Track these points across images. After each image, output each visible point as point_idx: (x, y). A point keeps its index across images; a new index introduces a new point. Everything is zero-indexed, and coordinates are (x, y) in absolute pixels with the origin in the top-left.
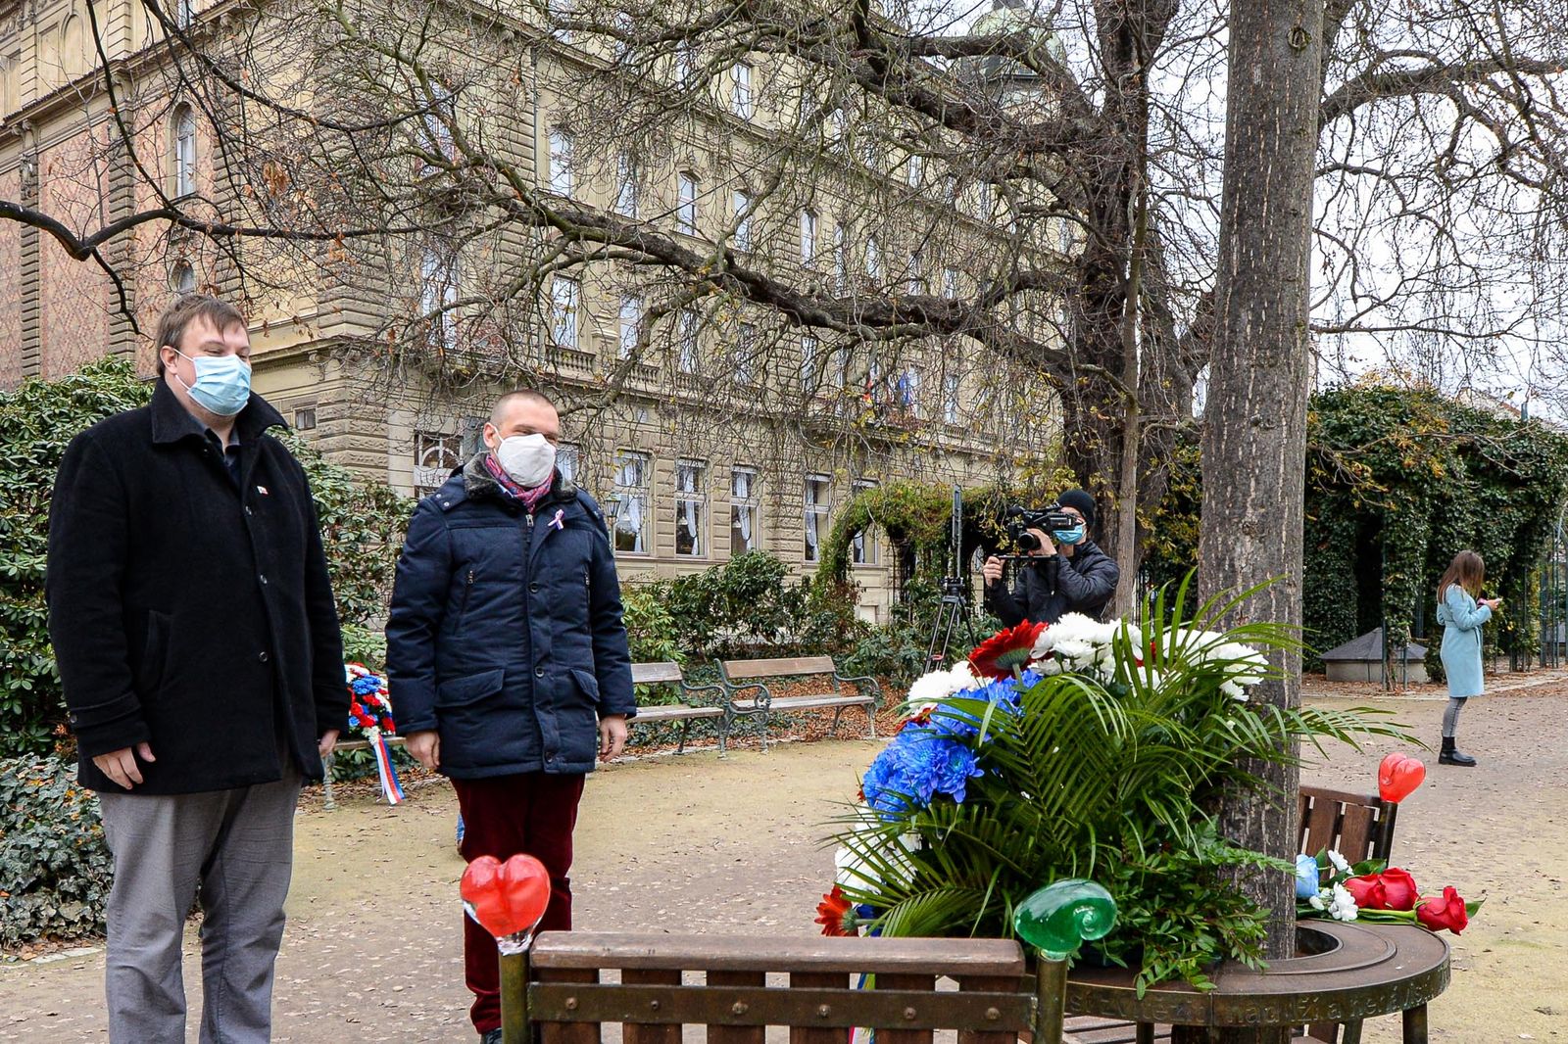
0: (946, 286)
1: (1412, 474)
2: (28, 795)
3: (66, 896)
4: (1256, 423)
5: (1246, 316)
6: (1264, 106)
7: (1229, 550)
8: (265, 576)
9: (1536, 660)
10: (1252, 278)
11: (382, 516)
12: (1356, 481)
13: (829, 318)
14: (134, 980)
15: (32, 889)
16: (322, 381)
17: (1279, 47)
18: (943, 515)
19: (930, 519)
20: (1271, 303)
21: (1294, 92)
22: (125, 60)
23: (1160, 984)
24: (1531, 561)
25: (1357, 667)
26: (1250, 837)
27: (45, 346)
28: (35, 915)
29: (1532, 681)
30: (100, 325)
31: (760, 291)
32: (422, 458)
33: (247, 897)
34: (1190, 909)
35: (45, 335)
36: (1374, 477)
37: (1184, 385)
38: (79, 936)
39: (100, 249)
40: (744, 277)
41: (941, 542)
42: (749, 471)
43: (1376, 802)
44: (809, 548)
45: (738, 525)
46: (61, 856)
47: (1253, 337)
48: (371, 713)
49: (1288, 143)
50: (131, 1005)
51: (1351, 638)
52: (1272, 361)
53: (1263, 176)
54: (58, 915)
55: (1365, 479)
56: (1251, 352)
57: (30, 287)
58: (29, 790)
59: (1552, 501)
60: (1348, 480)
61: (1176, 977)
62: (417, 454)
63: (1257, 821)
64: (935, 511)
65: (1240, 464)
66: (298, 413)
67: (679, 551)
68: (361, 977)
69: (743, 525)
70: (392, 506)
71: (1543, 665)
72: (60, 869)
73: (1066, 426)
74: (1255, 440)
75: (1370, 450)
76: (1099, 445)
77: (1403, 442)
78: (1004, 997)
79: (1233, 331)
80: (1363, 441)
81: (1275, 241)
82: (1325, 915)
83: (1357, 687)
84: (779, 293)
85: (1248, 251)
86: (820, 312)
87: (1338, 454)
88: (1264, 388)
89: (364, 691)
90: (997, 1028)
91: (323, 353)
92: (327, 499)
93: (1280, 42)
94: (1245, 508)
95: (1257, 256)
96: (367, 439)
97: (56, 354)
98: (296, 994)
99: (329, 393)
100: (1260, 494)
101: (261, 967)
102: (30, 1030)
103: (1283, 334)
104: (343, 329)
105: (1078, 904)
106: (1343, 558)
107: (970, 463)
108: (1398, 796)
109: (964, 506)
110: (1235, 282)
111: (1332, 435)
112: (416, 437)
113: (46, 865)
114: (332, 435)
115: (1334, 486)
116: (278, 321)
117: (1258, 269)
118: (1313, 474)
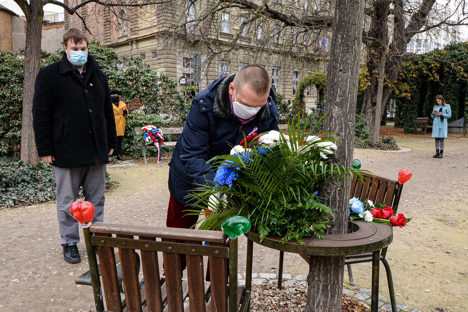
4: (341, 71)
5: (340, 36)
7: (331, 110)
8: (91, 110)
10: (342, 24)
11: (164, 83)
13: (296, 24)
14: (64, 213)
20: (347, 32)
23: (288, 241)
25: (456, 129)
26: (333, 197)
31: (275, 16)
32: (185, 65)
33: (95, 192)
34: (304, 219)
36: (463, 71)
37: (404, 43)
39: (77, 11)
40: (271, 12)
42: (277, 68)
43: (397, 183)
44: (294, 91)
47: (341, 43)
48: (156, 139)
50: (63, 220)
51: (455, 120)
52: (347, 51)
55: (461, 72)
56: (340, 48)
60: (456, 72)
61: (294, 240)
62: (184, 63)
65: (335, 84)
66: (152, 53)
68: (138, 212)
69: (275, 84)
70: (167, 81)
74: (340, 76)
75: (463, 62)
78: (220, 248)
79: (336, 41)
80: (462, 59)
81: (349, 12)
82: (363, 220)
83: (456, 135)
85: (341, 15)
86: (293, 22)
87: (453, 64)
88: (344, 59)
89: (155, 133)
90: (218, 256)
91: (159, 36)
92: (148, 79)
94: (336, 97)
95: (344, 17)
96: (171, 60)
98: (120, 216)
99: (160, 47)
100: (341, 93)
101: (99, 211)
102: (51, 222)
103: (351, 42)
104: (164, 29)
105: (239, 223)
106: (455, 96)
110: (337, 25)
111: (452, 58)
112: (184, 59)
114: (161, 59)
115: (451, 74)
116: (147, 27)
117: (344, 21)
118: (445, 70)
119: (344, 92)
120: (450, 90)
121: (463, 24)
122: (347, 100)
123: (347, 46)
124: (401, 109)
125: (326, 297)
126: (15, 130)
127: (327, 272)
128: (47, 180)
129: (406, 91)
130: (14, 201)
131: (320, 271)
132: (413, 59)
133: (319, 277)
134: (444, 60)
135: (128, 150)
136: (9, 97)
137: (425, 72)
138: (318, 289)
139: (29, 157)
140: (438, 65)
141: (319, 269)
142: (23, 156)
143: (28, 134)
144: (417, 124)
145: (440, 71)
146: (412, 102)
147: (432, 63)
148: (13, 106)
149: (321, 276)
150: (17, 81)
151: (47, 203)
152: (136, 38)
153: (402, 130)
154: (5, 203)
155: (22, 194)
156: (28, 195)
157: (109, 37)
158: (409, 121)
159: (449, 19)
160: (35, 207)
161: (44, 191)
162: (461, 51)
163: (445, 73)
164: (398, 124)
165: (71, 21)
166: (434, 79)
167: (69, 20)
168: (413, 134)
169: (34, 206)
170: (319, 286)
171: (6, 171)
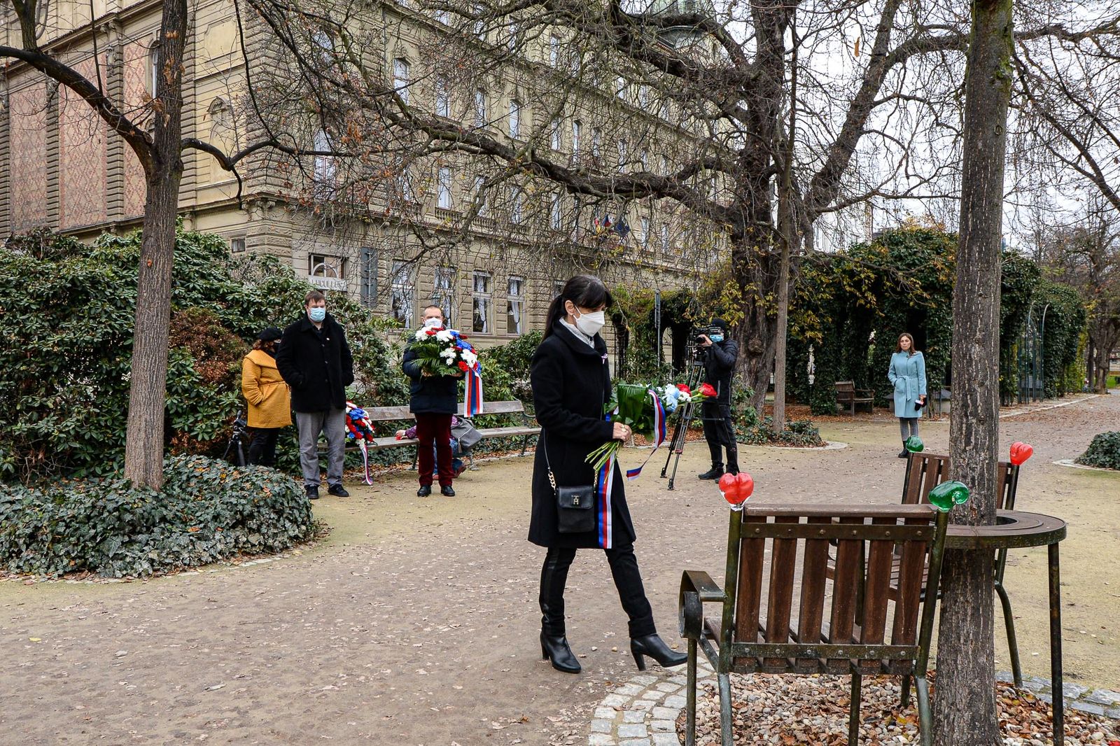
0: (660, 168)
1: (944, 285)
2: (196, 477)
3: (251, 531)
4: (981, 295)
6: (984, 159)
7: (969, 350)
9: (1015, 399)
12: (912, 290)
13: (591, 188)
15: (234, 527)
16: (249, 221)
17: (990, 134)
18: (649, 306)
19: (640, 311)
21: (997, 152)
22: (119, 13)
24: (1013, 338)
27: (63, 196)
28: (236, 541)
29: (1015, 412)
30: (100, 183)
32: (313, 271)
35: (63, 189)
36: (921, 287)
38: (258, 553)
40: (541, 163)
41: (646, 325)
42: (519, 279)
43: (1009, 465)
45: (511, 313)
46: (248, 508)
48: (360, 430)
49: (994, 175)
53: (983, 188)
54: (248, 541)
55: (916, 288)
57: (52, 158)
58: (197, 474)
59: (1026, 301)
60: (906, 289)
62: (310, 268)
63: (982, 468)
64: (643, 306)
66: (233, 241)
67: (475, 330)
69: (514, 313)
71: (1020, 402)
72: (248, 515)
73: (733, 255)
75: (919, 271)
76: (755, 267)
77: (939, 266)
78: (923, 527)
80: (914, 265)
84: (560, 172)
85: (977, 221)
86: (586, 185)
87: (900, 273)
91: (251, 203)
93: (990, 132)
94: (976, 332)
95: (981, 223)
97: (70, 202)
99: (254, 228)
100: (983, 326)
103: (992, 257)
104: (264, 189)
105: (953, 491)
107: (677, 277)
108: (1020, 462)
109: (662, 303)
110: (971, 234)
111: (896, 262)
112: (310, 257)
113: (241, 513)
116: (221, 182)
117: (982, 229)
118: (885, 285)
119: (987, 325)
120: (888, 324)
121: (912, 197)
122: (990, 336)
123: (988, 262)
124: (795, 365)
125: (978, 625)
126: (30, 419)
127: (977, 587)
128: (209, 517)
129: (812, 328)
130: (152, 561)
131: (967, 587)
132: (824, 264)
133: (965, 596)
134: (880, 265)
135: (285, 458)
136: (17, 344)
137: (848, 289)
138: (966, 615)
139: (146, 470)
140: (873, 276)
141: (965, 583)
142: (132, 469)
143: (146, 421)
144: (836, 395)
145: (876, 287)
146: (823, 350)
147: (860, 272)
148: (24, 364)
149: (968, 594)
150: (34, 307)
151: (214, 566)
152: (193, 207)
153: (805, 408)
154: (132, 569)
155: (164, 548)
156: (176, 549)
157: (119, 203)
158: (821, 388)
159: (883, 187)
160: (196, 573)
161: (206, 539)
162: (911, 248)
163: (887, 291)
164: (791, 397)
165: (17, 162)
166: (866, 303)
167: (11, 161)
168: (830, 415)
169: (191, 573)
170: (966, 610)
171: (128, 499)
